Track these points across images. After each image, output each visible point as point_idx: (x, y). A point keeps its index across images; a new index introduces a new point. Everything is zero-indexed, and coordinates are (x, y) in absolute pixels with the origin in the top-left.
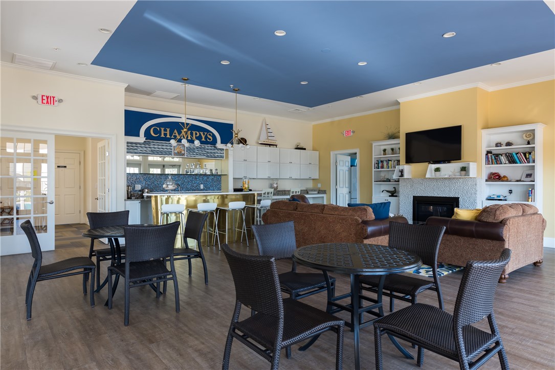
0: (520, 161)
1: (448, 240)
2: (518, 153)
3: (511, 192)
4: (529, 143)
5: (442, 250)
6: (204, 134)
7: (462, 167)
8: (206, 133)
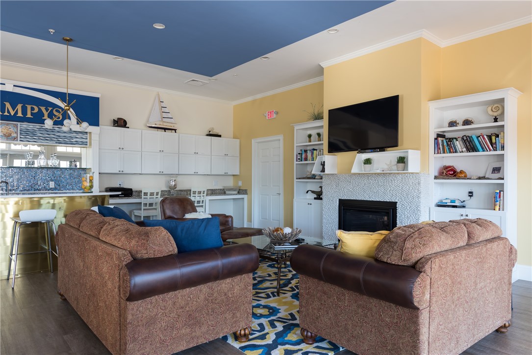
0: (482, 148)
1: (325, 293)
2: (479, 136)
3: (471, 194)
4: (496, 120)
5: (316, 311)
6: (47, 110)
7: (400, 157)
8: (50, 109)
